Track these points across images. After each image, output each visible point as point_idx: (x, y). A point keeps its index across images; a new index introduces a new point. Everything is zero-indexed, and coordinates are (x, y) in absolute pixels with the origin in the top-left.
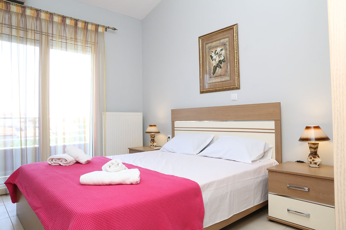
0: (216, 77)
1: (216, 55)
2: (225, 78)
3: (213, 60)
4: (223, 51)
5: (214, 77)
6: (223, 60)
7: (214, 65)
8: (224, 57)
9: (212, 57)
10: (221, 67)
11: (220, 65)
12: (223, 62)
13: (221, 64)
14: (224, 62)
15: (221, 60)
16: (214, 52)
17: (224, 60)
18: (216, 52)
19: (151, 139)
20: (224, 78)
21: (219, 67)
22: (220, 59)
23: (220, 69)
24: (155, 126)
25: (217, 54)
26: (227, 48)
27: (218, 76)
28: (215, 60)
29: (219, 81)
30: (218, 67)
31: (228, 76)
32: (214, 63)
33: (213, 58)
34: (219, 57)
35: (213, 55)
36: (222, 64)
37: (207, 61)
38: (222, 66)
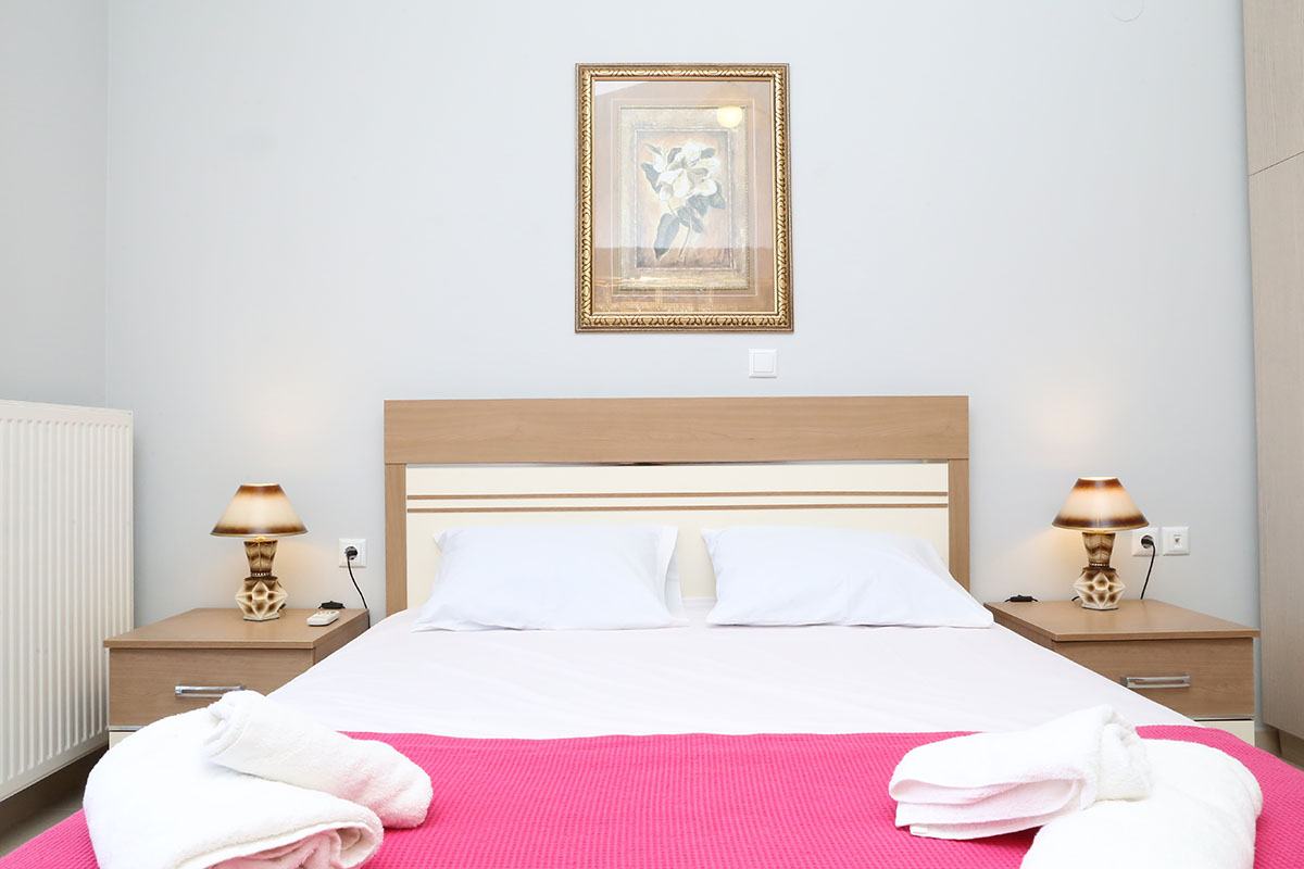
0: (673, 265)
1: (673, 169)
2: (721, 277)
3: (657, 189)
4: (715, 164)
5: (665, 266)
6: (711, 197)
7: (665, 210)
8: (719, 186)
9: (652, 174)
10: (698, 227)
11: (698, 216)
12: (709, 208)
13: (702, 212)
14: (717, 206)
15: (700, 196)
16: (666, 152)
17: (717, 200)
18: (678, 158)
19: (253, 571)
20: (718, 276)
21: (691, 223)
22: (696, 192)
23: (698, 235)
24: (274, 490)
25: (683, 163)
26: (733, 153)
27: (685, 264)
28: (670, 189)
29: (691, 285)
30: (686, 224)
31: (738, 271)
32: (666, 204)
33: (660, 179)
34: (691, 180)
35: (660, 163)
36: (706, 216)
37: (624, 188)
38: (706, 221)
